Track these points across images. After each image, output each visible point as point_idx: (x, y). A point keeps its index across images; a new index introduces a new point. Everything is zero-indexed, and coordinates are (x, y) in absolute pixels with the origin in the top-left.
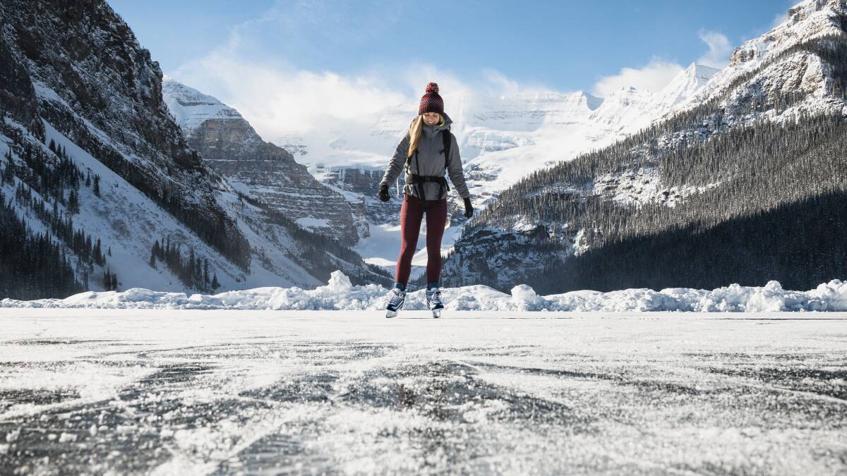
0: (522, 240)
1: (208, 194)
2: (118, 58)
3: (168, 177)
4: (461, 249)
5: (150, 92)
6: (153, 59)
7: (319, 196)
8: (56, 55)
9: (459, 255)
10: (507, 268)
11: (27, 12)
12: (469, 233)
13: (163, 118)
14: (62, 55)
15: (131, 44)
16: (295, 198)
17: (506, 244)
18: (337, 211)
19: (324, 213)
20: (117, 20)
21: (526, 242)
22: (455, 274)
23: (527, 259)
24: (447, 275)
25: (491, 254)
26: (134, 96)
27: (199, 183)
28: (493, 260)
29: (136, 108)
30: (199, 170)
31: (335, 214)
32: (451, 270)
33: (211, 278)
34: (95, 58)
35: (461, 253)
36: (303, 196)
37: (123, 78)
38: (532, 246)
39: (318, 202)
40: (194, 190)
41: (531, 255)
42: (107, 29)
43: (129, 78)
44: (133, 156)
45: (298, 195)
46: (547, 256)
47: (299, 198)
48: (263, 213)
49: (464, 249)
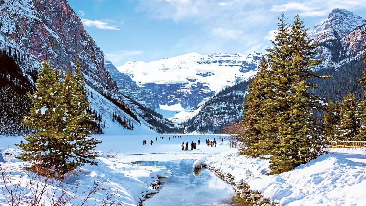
0: (223, 111)
1: (119, 96)
2: (90, 50)
3: (106, 90)
4: (201, 114)
5: (101, 61)
6: (101, 50)
7: (141, 93)
8: (73, 50)
9: (200, 116)
10: (217, 120)
11: (64, 36)
12: (204, 108)
13: (105, 70)
14: (74, 50)
15: (95, 46)
16: (132, 93)
17: (217, 112)
18: (147, 98)
19: (142, 99)
20: (90, 38)
21: (224, 111)
22: (199, 123)
23: (225, 117)
24: (196, 123)
25: (212, 115)
26: (95, 63)
27: (116, 92)
28: (213, 117)
29: (97, 67)
30: (116, 87)
31: (146, 99)
32: (197, 121)
33: (131, 125)
34: (84, 51)
35: (201, 115)
36: (135, 93)
37: (92, 57)
38: (226, 113)
39: (140, 95)
40: (114, 94)
41: (226, 115)
42: (87, 40)
43: (94, 57)
44: (96, 83)
45: (133, 92)
46: (232, 116)
47: (134, 93)
48: (130, 101)
49: (202, 114)
